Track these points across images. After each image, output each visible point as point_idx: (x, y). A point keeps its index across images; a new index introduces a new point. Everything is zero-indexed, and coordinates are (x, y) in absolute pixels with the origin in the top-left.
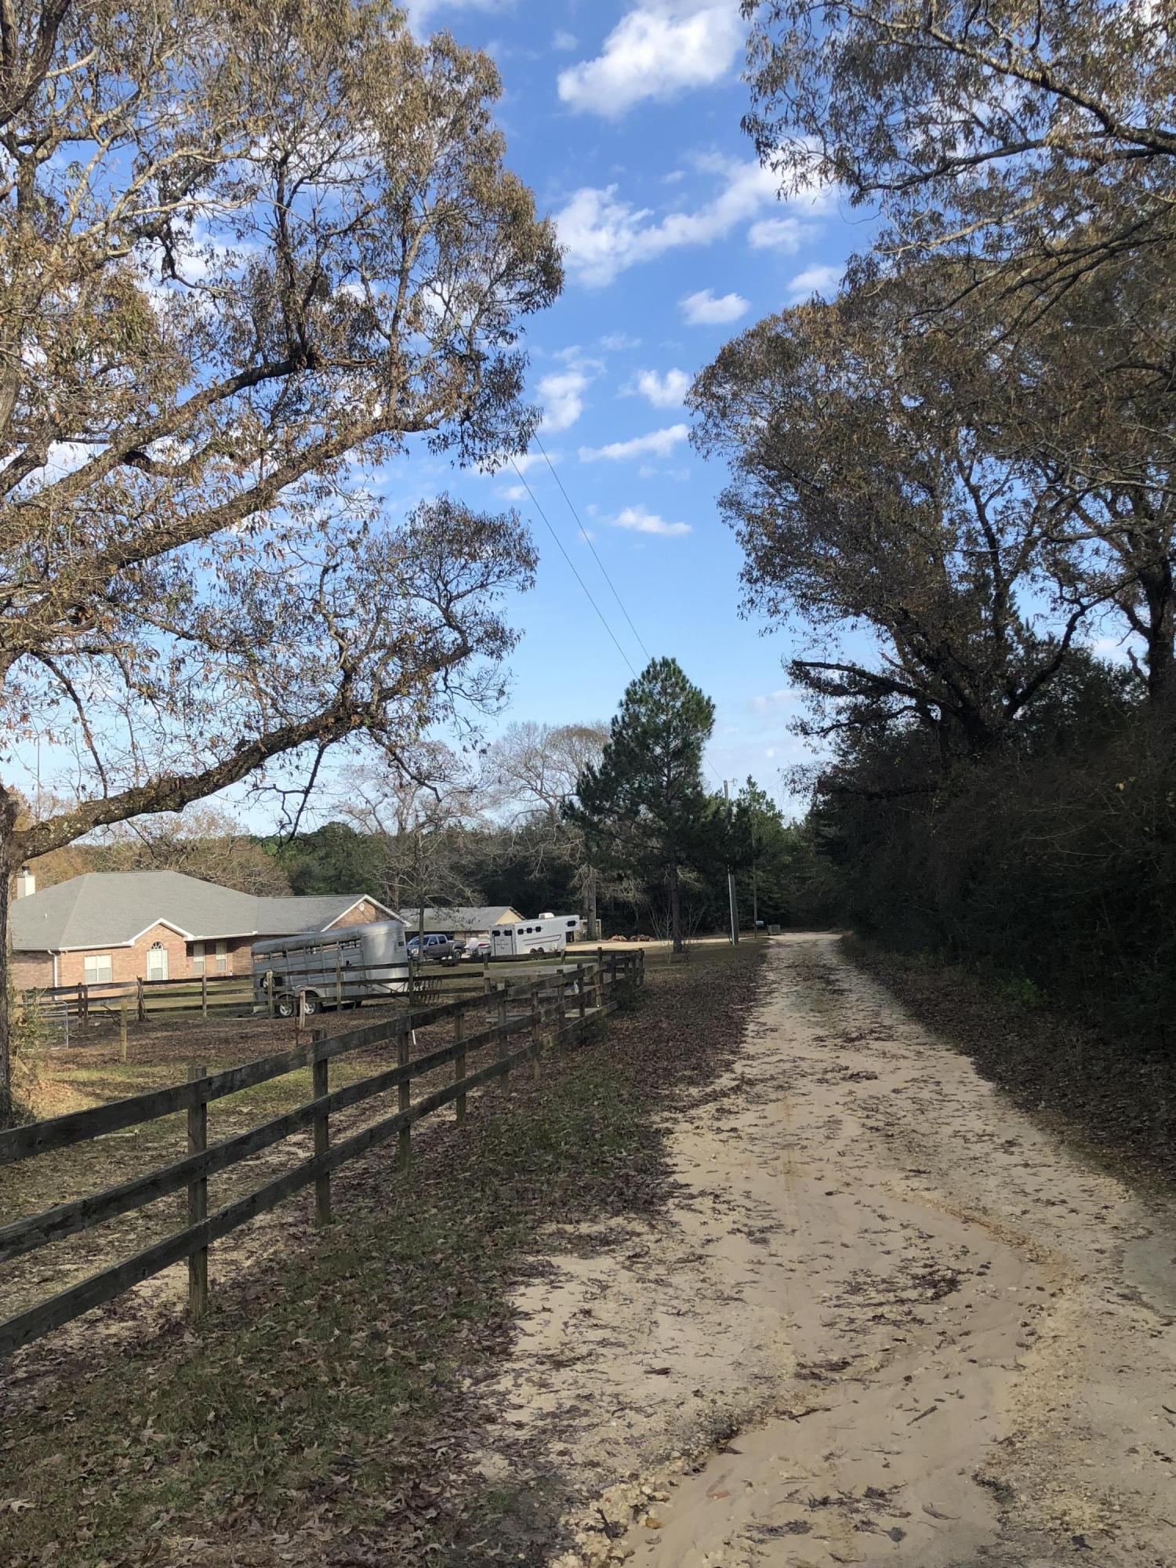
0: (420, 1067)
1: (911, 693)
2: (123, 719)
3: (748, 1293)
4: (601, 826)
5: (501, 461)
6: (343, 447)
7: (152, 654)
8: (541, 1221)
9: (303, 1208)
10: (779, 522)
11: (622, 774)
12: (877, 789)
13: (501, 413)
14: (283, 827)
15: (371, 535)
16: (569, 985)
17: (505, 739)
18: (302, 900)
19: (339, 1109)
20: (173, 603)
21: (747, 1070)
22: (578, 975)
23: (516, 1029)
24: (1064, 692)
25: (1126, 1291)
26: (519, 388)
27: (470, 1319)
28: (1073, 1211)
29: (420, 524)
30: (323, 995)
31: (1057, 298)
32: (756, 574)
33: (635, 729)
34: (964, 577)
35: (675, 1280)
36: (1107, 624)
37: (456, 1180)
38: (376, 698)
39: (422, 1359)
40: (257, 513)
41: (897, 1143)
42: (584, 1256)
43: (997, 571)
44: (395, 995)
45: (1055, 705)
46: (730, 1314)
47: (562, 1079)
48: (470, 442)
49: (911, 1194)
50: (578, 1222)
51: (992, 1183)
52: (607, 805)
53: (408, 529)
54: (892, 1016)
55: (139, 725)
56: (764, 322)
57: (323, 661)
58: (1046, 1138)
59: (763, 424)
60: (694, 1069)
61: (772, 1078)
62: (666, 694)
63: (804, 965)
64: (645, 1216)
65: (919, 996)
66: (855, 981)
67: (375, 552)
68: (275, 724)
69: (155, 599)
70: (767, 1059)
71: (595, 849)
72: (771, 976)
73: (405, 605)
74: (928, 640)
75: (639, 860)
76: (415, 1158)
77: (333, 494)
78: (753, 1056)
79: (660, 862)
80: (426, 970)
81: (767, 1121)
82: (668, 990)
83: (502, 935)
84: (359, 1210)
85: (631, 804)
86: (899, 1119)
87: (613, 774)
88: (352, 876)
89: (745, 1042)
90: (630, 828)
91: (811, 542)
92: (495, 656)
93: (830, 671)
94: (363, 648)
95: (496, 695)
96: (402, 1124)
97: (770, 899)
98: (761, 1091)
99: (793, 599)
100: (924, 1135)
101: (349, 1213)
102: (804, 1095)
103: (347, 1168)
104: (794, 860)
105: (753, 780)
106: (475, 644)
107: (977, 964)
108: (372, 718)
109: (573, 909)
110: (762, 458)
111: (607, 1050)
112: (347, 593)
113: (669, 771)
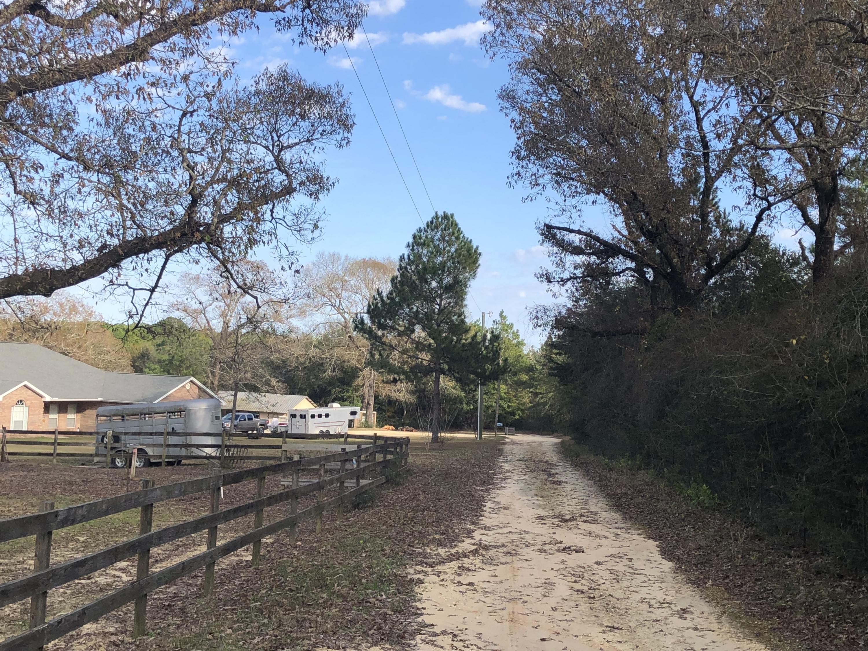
0: (227, 516)
1: (632, 258)
2: (9, 219)
4: (384, 339)
5: (332, 43)
6: (207, 17)
7: (37, 167)
8: (315, 646)
9: (123, 621)
10: (545, 115)
11: (404, 300)
12: (599, 329)
13: (336, 5)
14: (131, 316)
15: (223, 90)
16: (350, 461)
17: (314, 264)
18: (139, 376)
19: (159, 545)
20: (57, 129)
21: (484, 538)
22: (358, 452)
23: (305, 492)
24: (747, 269)
29: (263, 86)
30: (150, 453)
32: (523, 153)
33: (417, 266)
36: (785, 219)
37: (249, 608)
38: (216, 220)
40: (134, 63)
41: (597, 604)
43: (707, 170)
44: (209, 457)
45: (740, 278)
47: (338, 534)
48: (308, 26)
49: (607, 644)
51: (669, 641)
52: (390, 323)
53: (253, 89)
54: (598, 504)
55: (22, 224)
57: (175, 186)
58: (712, 609)
59: (539, 37)
60: (443, 534)
61: (503, 546)
62: (444, 240)
63: (531, 459)
65: (618, 491)
66: (570, 474)
67: (225, 105)
68: (132, 234)
69: (43, 125)
70: (500, 531)
71: (377, 356)
72: (506, 466)
73: (245, 149)
74: (650, 218)
75: (411, 368)
76: (216, 588)
77: (196, 55)
78: (489, 527)
79: (427, 371)
80: (235, 440)
81: (498, 579)
82: (425, 471)
83: (298, 417)
84: (169, 626)
85: (409, 324)
86: (599, 585)
87: (397, 300)
88: (182, 361)
89: (484, 516)
90: (406, 342)
91: (567, 133)
92: (313, 197)
93: (573, 234)
94: (209, 179)
95: (312, 228)
96: (208, 560)
97: (509, 407)
98: (494, 555)
99: (549, 176)
100: (618, 599)
101: (160, 628)
102: (527, 560)
103: (161, 592)
104: (530, 379)
105: (504, 314)
106: (298, 186)
107: (665, 470)
108: (211, 236)
109: (355, 402)
110: (536, 64)
111: (374, 514)
112: (200, 134)
113: (441, 301)
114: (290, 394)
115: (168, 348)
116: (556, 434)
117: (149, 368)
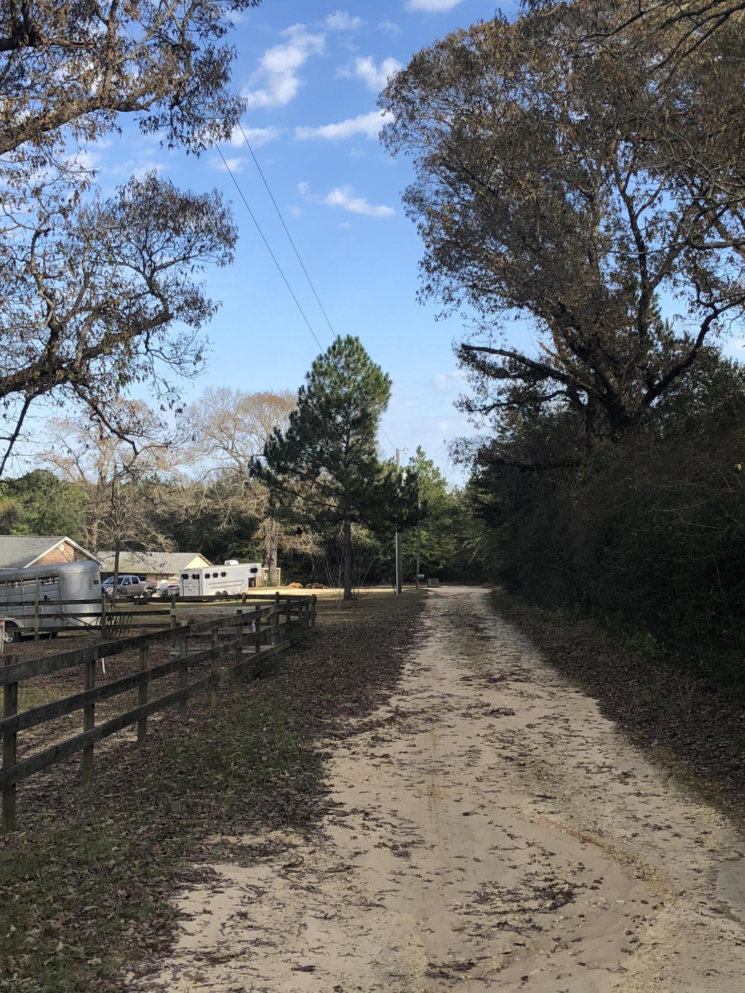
0: (105, 693)
1: (563, 379)
3: (388, 900)
4: (285, 485)
5: (207, 145)
6: (59, 121)
8: (207, 833)
10: (457, 218)
11: (305, 438)
12: (529, 462)
13: (209, 100)
15: (83, 204)
16: (248, 624)
17: (201, 402)
18: (6, 538)
19: (27, 728)
21: (401, 704)
22: (257, 614)
23: (196, 662)
24: (695, 387)
25: (718, 906)
26: (226, 79)
27: (137, 919)
28: (676, 835)
29: (129, 197)
30: (21, 626)
31: (711, 32)
32: (434, 264)
33: (319, 399)
34: (614, 276)
35: (326, 887)
36: (735, 328)
37: (133, 794)
38: (80, 355)
39: (90, 955)
41: (528, 771)
42: (244, 865)
43: (644, 274)
44: (88, 628)
45: (686, 398)
46: (372, 918)
47: (237, 708)
48: (178, 126)
49: (538, 816)
50: (241, 834)
51: (608, 809)
52: (292, 466)
53: (118, 201)
54: (530, 661)
56: (453, 35)
58: (657, 772)
59: (446, 129)
60: (354, 702)
61: (423, 711)
62: (348, 368)
63: (457, 614)
64: (301, 831)
65: (554, 645)
66: (500, 630)
67: (86, 221)
70: (419, 695)
71: (278, 505)
72: (428, 623)
73: (111, 272)
74: (581, 333)
75: (317, 516)
76: (96, 774)
77: (48, 164)
78: (407, 692)
79: (336, 519)
80: (119, 607)
81: (416, 749)
82: (336, 632)
83: (190, 578)
84: (42, 819)
85: (313, 466)
86: (531, 750)
87: (298, 438)
88: (54, 519)
89: (401, 679)
90: (311, 487)
91: (483, 238)
92: (193, 324)
93: (495, 355)
94: (71, 308)
95: (194, 359)
96: (85, 743)
97: (431, 555)
98: (412, 723)
99: (465, 289)
100: (552, 765)
101: (32, 821)
102: (449, 727)
103: (34, 781)
104: (454, 522)
105: (422, 450)
106: (175, 312)
107: (607, 618)
108: (75, 373)
109: (256, 558)
110: (444, 159)
111: (278, 682)
112: (56, 257)
113: (348, 438)
114: (180, 551)
115: (38, 505)
116: (486, 584)
117: (16, 528)
